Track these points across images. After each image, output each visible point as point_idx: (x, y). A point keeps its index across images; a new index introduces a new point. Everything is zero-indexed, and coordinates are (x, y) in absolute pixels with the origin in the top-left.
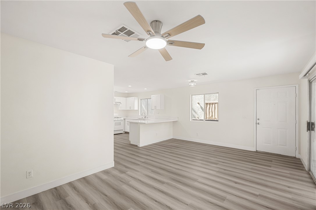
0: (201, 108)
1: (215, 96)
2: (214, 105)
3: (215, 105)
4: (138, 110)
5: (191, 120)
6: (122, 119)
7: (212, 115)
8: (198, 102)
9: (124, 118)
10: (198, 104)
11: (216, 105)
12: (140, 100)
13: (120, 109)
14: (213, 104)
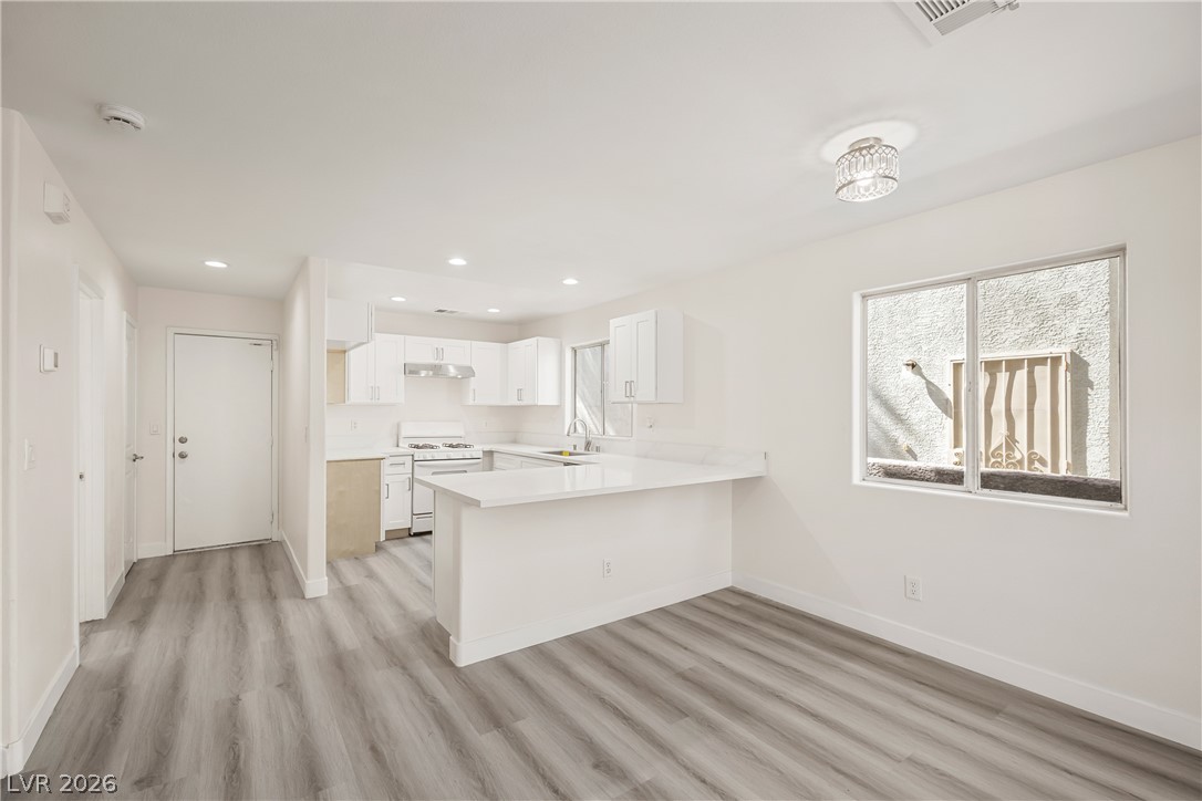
0: (933, 391)
1: (1031, 314)
2: (1021, 375)
3: (1031, 374)
4: (558, 408)
5: (856, 479)
6: (477, 451)
7: (1011, 440)
8: (908, 358)
9: (487, 448)
10: (907, 373)
11: (1043, 373)
12: (569, 355)
13: (471, 402)
14: (1013, 365)
